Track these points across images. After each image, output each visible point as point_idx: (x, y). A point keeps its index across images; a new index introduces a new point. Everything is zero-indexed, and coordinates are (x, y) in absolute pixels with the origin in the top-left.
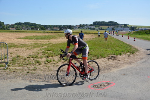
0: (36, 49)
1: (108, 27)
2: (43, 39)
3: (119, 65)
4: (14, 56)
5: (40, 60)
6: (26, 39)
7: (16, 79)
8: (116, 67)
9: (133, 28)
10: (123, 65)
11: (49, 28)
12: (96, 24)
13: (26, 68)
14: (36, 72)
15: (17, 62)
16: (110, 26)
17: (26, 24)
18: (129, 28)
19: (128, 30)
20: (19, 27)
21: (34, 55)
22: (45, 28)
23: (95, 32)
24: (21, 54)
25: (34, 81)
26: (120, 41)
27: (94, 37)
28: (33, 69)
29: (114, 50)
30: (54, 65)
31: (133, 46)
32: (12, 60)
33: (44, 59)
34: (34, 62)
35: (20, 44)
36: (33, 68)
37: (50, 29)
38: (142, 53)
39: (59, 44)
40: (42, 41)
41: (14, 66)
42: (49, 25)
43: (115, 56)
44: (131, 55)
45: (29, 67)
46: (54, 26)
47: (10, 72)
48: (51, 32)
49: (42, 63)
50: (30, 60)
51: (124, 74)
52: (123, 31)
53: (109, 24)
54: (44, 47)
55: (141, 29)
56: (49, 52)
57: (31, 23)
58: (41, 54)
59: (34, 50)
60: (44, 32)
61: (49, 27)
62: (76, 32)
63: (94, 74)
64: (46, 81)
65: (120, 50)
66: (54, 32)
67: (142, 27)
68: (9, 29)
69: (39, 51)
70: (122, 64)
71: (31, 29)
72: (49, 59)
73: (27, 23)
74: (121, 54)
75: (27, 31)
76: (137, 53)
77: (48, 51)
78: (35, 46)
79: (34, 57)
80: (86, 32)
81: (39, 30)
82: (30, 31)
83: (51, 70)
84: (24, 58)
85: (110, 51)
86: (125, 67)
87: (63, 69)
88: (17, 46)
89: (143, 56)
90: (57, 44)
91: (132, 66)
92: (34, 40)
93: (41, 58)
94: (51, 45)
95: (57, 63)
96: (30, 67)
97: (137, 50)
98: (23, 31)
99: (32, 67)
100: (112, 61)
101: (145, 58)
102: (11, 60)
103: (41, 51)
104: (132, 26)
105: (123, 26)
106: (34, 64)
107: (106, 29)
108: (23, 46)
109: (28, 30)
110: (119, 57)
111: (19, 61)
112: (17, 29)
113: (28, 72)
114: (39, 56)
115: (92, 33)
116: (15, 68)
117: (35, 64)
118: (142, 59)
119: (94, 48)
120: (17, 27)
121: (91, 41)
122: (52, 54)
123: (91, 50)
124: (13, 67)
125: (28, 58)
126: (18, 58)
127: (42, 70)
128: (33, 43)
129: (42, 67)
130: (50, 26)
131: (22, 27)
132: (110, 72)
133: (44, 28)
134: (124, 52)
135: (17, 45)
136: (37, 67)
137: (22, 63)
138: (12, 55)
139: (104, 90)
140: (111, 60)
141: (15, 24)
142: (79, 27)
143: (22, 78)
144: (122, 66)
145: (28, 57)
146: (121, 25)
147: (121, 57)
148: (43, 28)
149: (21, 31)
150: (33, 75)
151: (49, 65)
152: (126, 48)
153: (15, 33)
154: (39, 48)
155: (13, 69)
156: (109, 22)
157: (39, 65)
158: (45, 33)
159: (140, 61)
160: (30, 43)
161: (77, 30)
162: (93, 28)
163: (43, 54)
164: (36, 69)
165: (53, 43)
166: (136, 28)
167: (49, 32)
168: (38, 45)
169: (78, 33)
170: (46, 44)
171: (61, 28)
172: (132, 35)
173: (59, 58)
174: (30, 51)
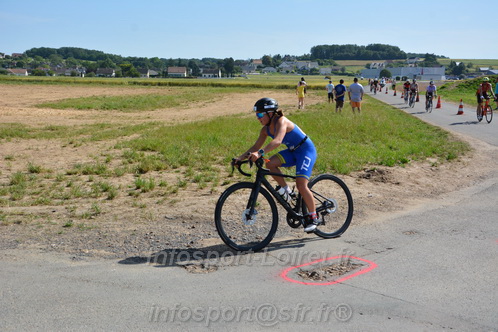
0: (102, 143)
1: (368, 66)
2: (130, 108)
3: (398, 199)
4: (19, 167)
5: (114, 182)
6: (65, 107)
7: (24, 248)
8: (386, 206)
9: (456, 69)
10: (411, 200)
11: (150, 68)
12: (322, 54)
13: (61, 209)
14: (95, 223)
15: (28, 190)
16: (372, 63)
17: (66, 53)
18: (443, 69)
19: (440, 75)
20: (41, 63)
21: (94, 164)
22: (139, 70)
23: (317, 84)
24: (46, 161)
25: (88, 255)
26: (407, 115)
27: (314, 102)
28: (87, 215)
29: (383, 146)
30: (161, 198)
31: (452, 132)
32: (12, 184)
33: (129, 179)
34: (89, 190)
35: (43, 127)
36: (84, 211)
37: (155, 73)
38: (483, 158)
39: (186, 127)
40: (128, 114)
41: (16, 202)
42: (153, 60)
43: (381, 168)
44: (442, 166)
45: (71, 206)
46: (171, 60)
47: (3, 224)
48: (159, 84)
49: (120, 193)
50: (75, 184)
51: (411, 232)
52: (420, 78)
53: (372, 53)
54: (129, 138)
55: (488, 73)
56: (147, 154)
57: (86, 50)
58: (116, 162)
59: (94, 149)
60: (135, 83)
61: (151, 64)
62: (249, 83)
64: (131, 255)
65: (408, 146)
66: (170, 84)
67: (491, 63)
68: (3, 72)
69: (112, 151)
70: (407, 196)
71: (87, 72)
72: (146, 178)
73: (73, 49)
74: (404, 162)
75: (71, 79)
76: (464, 159)
77: (144, 149)
78: (98, 133)
79: (91, 173)
80: (286, 83)
81: (117, 76)
82: (83, 78)
83: (151, 218)
84: (55, 175)
85: (368, 152)
86: (417, 206)
87: (195, 215)
88: (32, 134)
89: (487, 170)
90: (179, 126)
91: (444, 203)
92: (94, 111)
93: (118, 175)
94: (156, 128)
95: (174, 192)
96: (75, 208)
97: (464, 148)
98: (58, 78)
99: (84, 207)
100: (371, 184)
101: (492, 175)
102: (7, 181)
103: (119, 152)
104: (453, 63)
105: (421, 60)
106: (90, 196)
107: (359, 74)
108: (52, 131)
109: (73, 75)
110: (398, 171)
111: (37, 184)
112: (33, 73)
113: (67, 226)
114: (111, 169)
116: (20, 209)
117: (95, 197)
118: (482, 178)
120: (35, 66)
121: (301, 115)
122: (157, 163)
124: (14, 208)
125: (69, 174)
126: (35, 174)
127: (119, 217)
128: (92, 122)
129: (119, 205)
130: (155, 63)
131: (54, 64)
132: (363, 223)
133: (133, 68)
134: (417, 155)
135: (33, 130)
136: (99, 205)
137: (47, 194)
138: (12, 163)
139: (333, 286)
140: (367, 183)
141: (27, 52)
142: (259, 67)
143: (44, 247)
144: (406, 203)
145: (69, 171)
146: (413, 56)
147: (404, 171)
148: (128, 68)
149: (48, 78)
150: (85, 235)
151: (145, 199)
152: (425, 140)
153: (27, 85)
154: (114, 142)
155: (12, 214)
156: (371, 47)
157: (108, 199)
158: (136, 86)
159: (472, 188)
160: (80, 122)
161: (254, 77)
162: (313, 70)
163: (126, 160)
164: (97, 213)
165: (163, 124)
166: (469, 67)
167: (152, 84)
168: (109, 129)
169: (258, 87)
170: (137, 126)
171: (195, 68)
172: (453, 92)
173: (182, 176)
174: (80, 149)
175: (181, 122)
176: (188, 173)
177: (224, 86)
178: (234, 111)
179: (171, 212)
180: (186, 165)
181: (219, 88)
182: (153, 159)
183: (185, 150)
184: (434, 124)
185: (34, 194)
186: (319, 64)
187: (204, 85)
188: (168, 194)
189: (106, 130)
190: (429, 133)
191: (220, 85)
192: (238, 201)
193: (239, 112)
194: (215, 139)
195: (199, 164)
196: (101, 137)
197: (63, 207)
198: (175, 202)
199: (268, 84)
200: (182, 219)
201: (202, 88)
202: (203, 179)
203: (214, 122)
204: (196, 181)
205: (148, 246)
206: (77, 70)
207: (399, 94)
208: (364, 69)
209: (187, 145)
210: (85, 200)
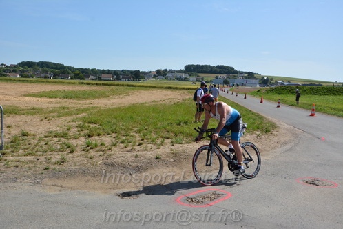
0: (65, 118)
1: (217, 77)
2: (80, 98)
4: (15, 132)
5: (73, 142)
6: (41, 96)
7: (21, 182)
9: (265, 81)
11: (91, 74)
12: (191, 70)
13: (42, 158)
14: (64, 168)
15: (22, 147)
16: (219, 75)
17: (42, 64)
18: (258, 80)
19: (256, 84)
20: (28, 71)
21: (61, 131)
22: (84, 76)
23: (188, 87)
24: (32, 128)
26: (241, 106)
27: (188, 97)
28: (58, 162)
30: (102, 153)
31: (266, 116)
32: (12, 142)
33: (82, 141)
34: (59, 147)
35: (29, 108)
36: (56, 160)
37: (93, 77)
38: (284, 131)
39: (114, 110)
40: (79, 101)
41: (15, 154)
42: (93, 70)
44: (263, 137)
45: (49, 156)
46: (103, 70)
47: (7, 168)
48: (97, 84)
49: (77, 149)
50: (50, 143)
52: (245, 85)
53: (219, 70)
54: (80, 116)
55: (281, 84)
56: (92, 125)
57: (54, 64)
58: (74, 130)
59: (60, 122)
60: (82, 83)
61: (91, 72)
62: (149, 85)
66: (103, 84)
67: (283, 79)
68: (4, 75)
69: (71, 124)
71: (54, 76)
72: (94, 140)
73: (46, 62)
75: (45, 80)
76: (274, 132)
77: (90, 123)
78: (62, 112)
79: (59, 137)
80: (170, 86)
81: (71, 79)
82: (52, 79)
84: (37, 137)
88: (25, 112)
89: (287, 139)
90: (110, 109)
92: (58, 99)
93: (75, 138)
94: (96, 110)
95: (110, 149)
96: (51, 158)
97: (274, 126)
98: (37, 79)
99: (56, 157)
101: (290, 142)
102: (9, 141)
103: (75, 124)
104: (263, 77)
105: (246, 75)
106: (59, 150)
107: (211, 82)
108: (34, 111)
109: (45, 77)
111: (27, 143)
112: (22, 76)
113: (46, 169)
114: (71, 134)
115: (183, 89)
116: (17, 158)
117: (63, 151)
118: (285, 143)
120: (23, 72)
121: (181, 104)
122: (98, 131)
124: (14, 157)
125: (46, 137)
126: (25, 137)
127: (78, 164)
128: (57, 106)
129: (77, 157)
130: (94, 72)
131: (35, 71)
133: (81, 74)
134: (250, 130)
135: (23, 110)
136: (65, 157)
137: (33, 149)
138: (11, 130)
141: (19, 64)
142: (155, 76)
143: (33, 182)
145: (46, 135)
146: (242, 73)
148: (78, 74)
149: (30, 79)
151: (92, 153)
152: (252, 121)
153: (18, 83)
154: (71, 118)
155: (12, 161)
156: (218, 67)
157: (72, 152)
158: (83, 85)
159: (280, 149)
160: (50, 106)
161: (151, 82)
162: (186, 78)
163: (79, 129)
164: (64, 161)
165: (100, 107)
166: (271, 80)
167: (92, 84)
168: (68, 110)
169: (154, 87)
170: (85, 109)
171: (118, 75)
172: (264, 94)
173: (113, 139)
174: (51, 122)
175: (111, 107)
176: (117, 138)
177: (135, 86)
178: (141, 101)
180: (116, 133)
182: (96, 128)
183: (114, 124)
184: (255, 112)
185: (25, 149)
186: (190, 75)
187: (123, 85)
188: (106, 150)
189: (66, 110)
191: (132, 86)
192: (148, 155)
193: (144, 102)
194: (131, 118)
195: (123, 132)
196: (63, 115)
197: (43, 157)
198: (111, 155)
199: (160, 85)
201: (122, 87)
202: (126, 141)
203: (129, 107)
204: (123, 142)
206: (48, 75)
207: (235, 94)
208: (214, 78)
209: (115, 121)
210: (56, 153)
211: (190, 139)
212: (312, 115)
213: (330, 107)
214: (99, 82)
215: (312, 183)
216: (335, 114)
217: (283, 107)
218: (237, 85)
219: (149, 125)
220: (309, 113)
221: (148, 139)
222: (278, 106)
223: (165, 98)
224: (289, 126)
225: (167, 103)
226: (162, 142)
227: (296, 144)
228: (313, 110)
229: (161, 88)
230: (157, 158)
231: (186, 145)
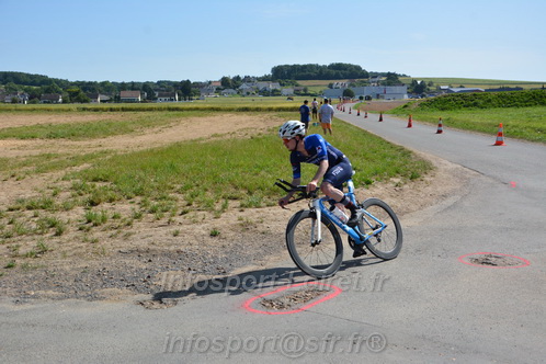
0: (49, 174)
1: (331, 86)
2: (80, 136)
5: (62, 217)
6: (5, 137)
9: (418, 88)
11: (100, 92)
12: (283, 74)
13: (2, 248)
14: (42, 262)
16: (335, 82)
17: (5, 78)
18: (406, 87)
19: (402, 94)
22: (88, 95)
23: (279, 106)
25: (34, 297)
26: (372, 135)
27: (277, 124)
28: (32, 254)
30: (114, 232)
31: (415, 151)
33: (79, 213)
34: (34, 226)
36: (29, 250)
37: (106, 98)
38: (445, 176)
39: (141, 154)
40: (77, 142)
42: (103, 84)
44: (406, 187)
45: (14, 244)
46: (123, 83)
48: (111, 110)
49: (69, 227)
50: (18, 220)
52: (383, 97)
53: (334, 72)
54: (78, 169)
55: (448, 91)
56: (98, 185)
57: (28, 75)
58: (64, 195)
59: (39, 181)
60: (84, 109)
61: (101, 89)
62: (208, 106)
63: (267, 257)
64: (84, 294)
65: (371, 167)
66: (123, 109)
67: (451, 82)
69: (60, 184)
71: (30, 99)
72: (97, 211)
73: (12, 73)
74: (368, 183)
75: (12, 106)
76: (427, 178)
77: (95, 180)
78: (44, 164)
79: (36, 208)
80: (246, 106)
81: (64, 102)
82: (26, 105)
83: (103, 253)
87: (152, 247)
89: (448, 188)
90: (134, 154)
91: (408, 224)
92: (39, 141)
93: (66, 209)
94: (108, 157)
95: (128, 225)
96: (18, 246)
97: (427, 167)
99: (28, 245)
101: (454, 193)
103: (67, 184)
104: (414, 81)
105: (384, 79)
106: (35, 232)
107: (321, 94)
109: (14, 101)
113: (9, 267)
114: (58, 202)
115: (270, 110)
117: (41, 234)
118: (445, 196)
119: (275, 164)
121: (264, 138)
122: (110, 194)
123: (263, 173)
125: (12, 210)
127: (68, 254)
128: (36, 152)
129: (69, 241)
130: (106, 87)
133: (82, 93)
134: (381, 175)
136: (46, 243)
139: (298, 314)
142: (218, 89)
145: (12, 206)
146: (375, 75)
147: (368, 192)
148: (77, 93)
150: (31, 275)
151: (97, 233)
152: (389, 160)
154: (62, 173)
156: (333, 67)
157: (58, 234)
158: (86, 112)
159: (435, 207)
160: (23, 153)
161: (211, 100)
162: (274, 90)
163: (75, 193)
164: (44, 251)
165: (116, 152)
166: (429, 85)
167: (103, 110)
168: (56, 160)
169: (218, 110)
170: (87, 156)
171: (150, 91)
172: (415, 111)
173: (137, 207)
174: (23, 183)
175: (136, 149)
176: (144, 204)
177: (182, 110)
178: (192, 136)
179: (126, 246)
180: (142, 195)
181: (176, 112)
182: (105, 190)
183: (140, 179)
184: (397, 144)
186: (281, 85)
187: (160, 109)
188: (122, 226)
189: (52, 161)
190: (393, 152)
191: (177, 109)
192: (197, 231)
193: (198, 137)
194: (172, 166)
195: (155, 194)
196: (47, 168)
197: (4, 246)
198: (130, 234)
199: (227, 106)
200: (137, 252)
201: (157, 113)
202: (159, 209)
203: (171, 148)
204: (153, 211)
205: (101, 283)
206: (19, 96)
207: (362, 114)
208: (327, 88)
209: (142, 174)
210: (30, 237)
211: (275, 197)
212: (499, 143)
213: (533, 128)
214: (114, 106)
215: (486, 262)
216: (540, 140)
217: (447, 132)
218: (369, 98)
219: (202, 178)
220: (493, 140)
221: (199, 202)
222: (439, 132)
223: (235, 129)
224: (455, 166)
225: (239, 136)
226: (224, 207)
227: (464, 197)
228: (500, 134)
229: (230, 110)
230: (214, 234)
231: (267, 209)
